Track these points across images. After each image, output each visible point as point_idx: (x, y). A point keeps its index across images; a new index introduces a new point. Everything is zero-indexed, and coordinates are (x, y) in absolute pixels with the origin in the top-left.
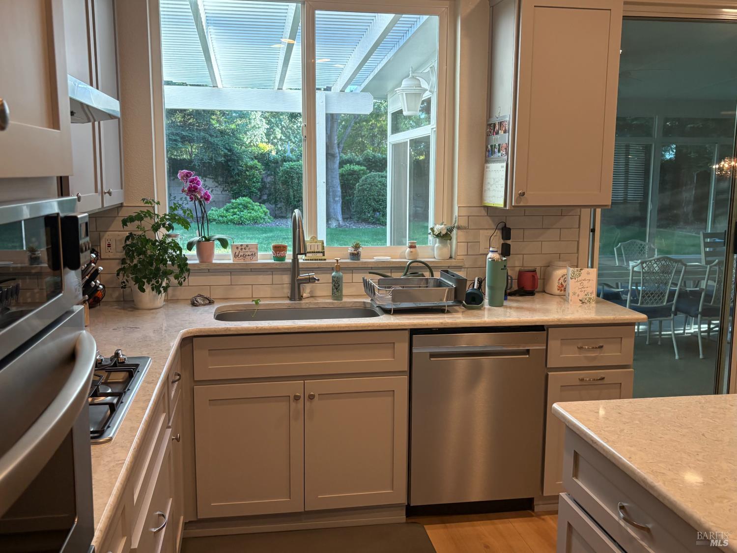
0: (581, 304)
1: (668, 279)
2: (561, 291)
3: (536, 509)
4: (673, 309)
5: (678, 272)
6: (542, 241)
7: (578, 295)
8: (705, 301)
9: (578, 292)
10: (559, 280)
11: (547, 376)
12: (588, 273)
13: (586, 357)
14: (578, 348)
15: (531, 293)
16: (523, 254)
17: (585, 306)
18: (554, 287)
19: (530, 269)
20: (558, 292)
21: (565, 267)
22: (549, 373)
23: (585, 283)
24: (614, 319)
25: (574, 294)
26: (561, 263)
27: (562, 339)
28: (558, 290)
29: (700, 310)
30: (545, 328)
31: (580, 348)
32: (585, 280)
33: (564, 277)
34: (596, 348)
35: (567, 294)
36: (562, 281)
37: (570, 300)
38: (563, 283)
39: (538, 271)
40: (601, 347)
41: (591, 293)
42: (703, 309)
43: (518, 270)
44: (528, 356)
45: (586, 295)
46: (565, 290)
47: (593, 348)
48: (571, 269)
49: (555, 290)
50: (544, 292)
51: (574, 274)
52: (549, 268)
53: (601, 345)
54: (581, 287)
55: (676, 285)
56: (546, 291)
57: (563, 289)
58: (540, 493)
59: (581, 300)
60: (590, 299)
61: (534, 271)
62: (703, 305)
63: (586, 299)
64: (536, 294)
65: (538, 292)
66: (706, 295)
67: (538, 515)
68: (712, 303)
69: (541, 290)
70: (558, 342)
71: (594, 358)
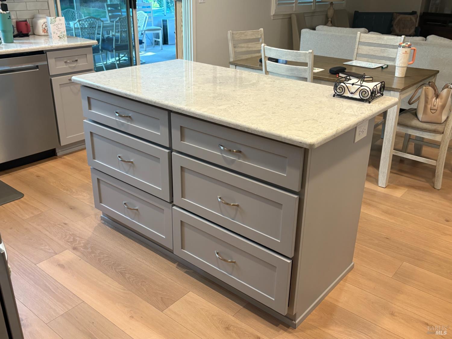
0: (59, 39)
1: (95, 30)
2: (45, 32)
3: (58, 154)
4: (100, 48)
5: (99, 27)
6: (26, 2)
7: (57, 34)
8: (115, 42)
9: (56, 32)
10: (42, 26)
11: (51, 80)
12: (60, 20)
13: (70, 67)
14: (65, 62)
15: (27, 35)
16: (16, 11)
17: (62, 40)
18: (40, 31)
19: (23, 20)
20: (43, 34)
21: (45, 18)
22: (52, 78)
23: (59, 26)
24: (81, 44)
25: (54, 33)
26: (41, 16)
27: (55, 58)
28: (43, 32)
29: (114, 47)
30: (44, 52)
31: (66, 62)
32: (59, 24)
33: (45, 24)
34: (74, 61)
35: (49, 34)
36: (44, 26)
37: (52, 37)
38: (45, 28)
39: (28, 21)
40: (77, 61)
41: (64, 32)
42: (116, 47)
43: (15, 21)
44: (38, 70)
45: (61, 33)
46: (47, 32)
47: (72, 61)
48: (49, 18)
49: (41, 32)
50: (34, 34)
51: (52, 21)
52: (34, 19)
53: (76, 59)
54: (57, 28)
55: (99, 34)
56: (35, 34)
57: (46, 31)
58: (59, 146)
59: (59, 37)
60: (64, 35)
61: (26, 21)
62: (115, 44)
63: (61, 36)
64: (30, 36)
65: (31, 35)
66: (116, 40)
67: (60, 157)
68: (119, 43)
69: (32, 33)
70: (54, 60)
71: (74, 67)
